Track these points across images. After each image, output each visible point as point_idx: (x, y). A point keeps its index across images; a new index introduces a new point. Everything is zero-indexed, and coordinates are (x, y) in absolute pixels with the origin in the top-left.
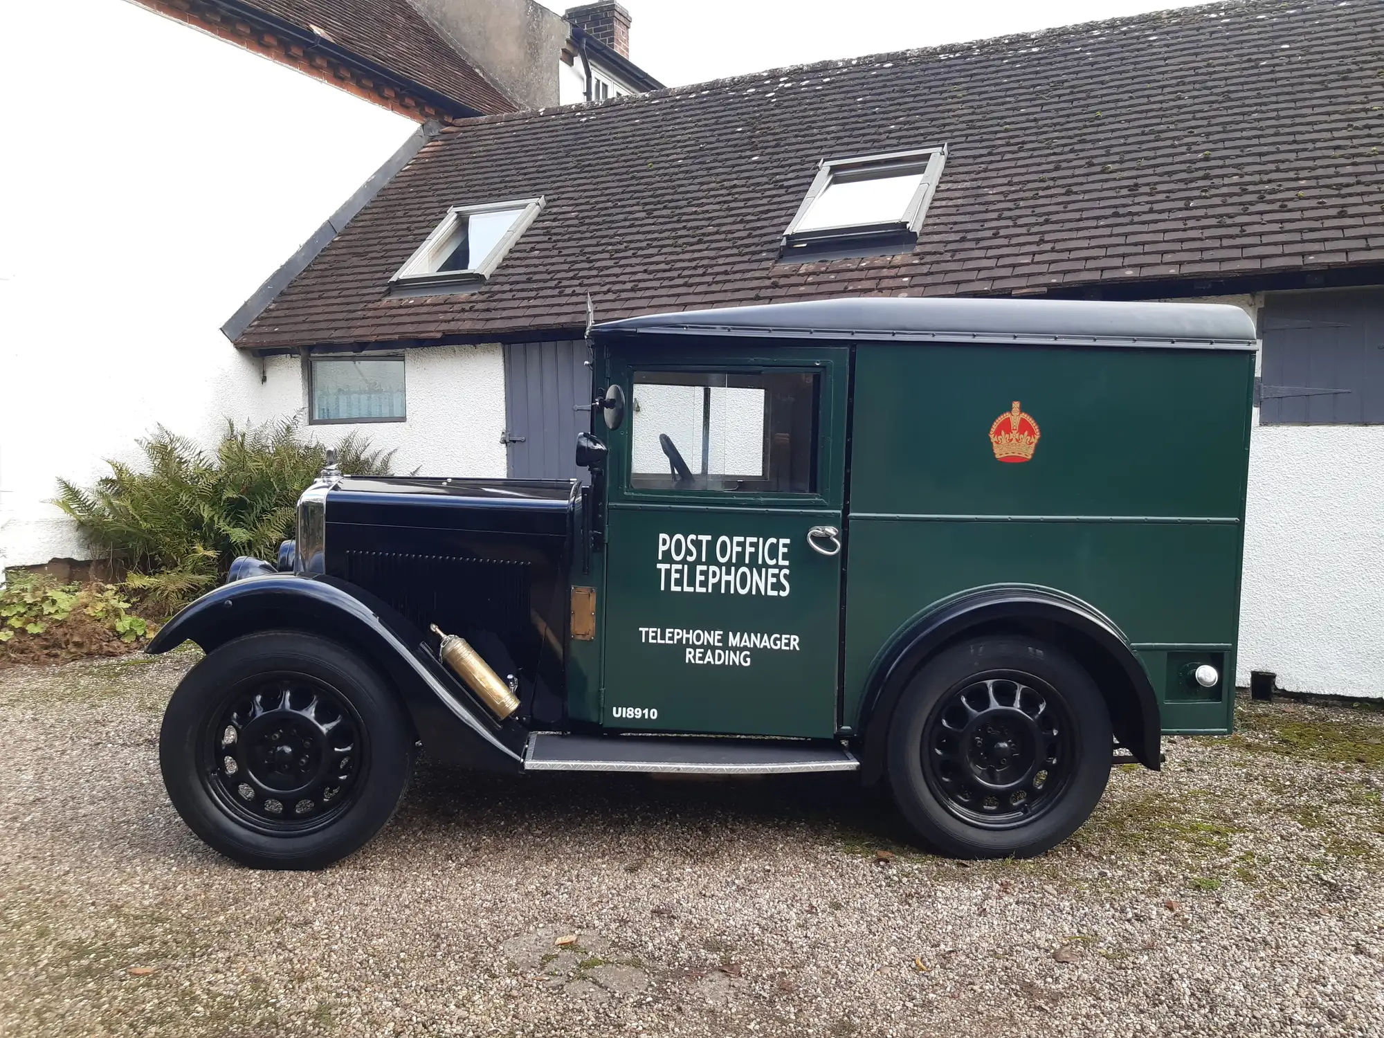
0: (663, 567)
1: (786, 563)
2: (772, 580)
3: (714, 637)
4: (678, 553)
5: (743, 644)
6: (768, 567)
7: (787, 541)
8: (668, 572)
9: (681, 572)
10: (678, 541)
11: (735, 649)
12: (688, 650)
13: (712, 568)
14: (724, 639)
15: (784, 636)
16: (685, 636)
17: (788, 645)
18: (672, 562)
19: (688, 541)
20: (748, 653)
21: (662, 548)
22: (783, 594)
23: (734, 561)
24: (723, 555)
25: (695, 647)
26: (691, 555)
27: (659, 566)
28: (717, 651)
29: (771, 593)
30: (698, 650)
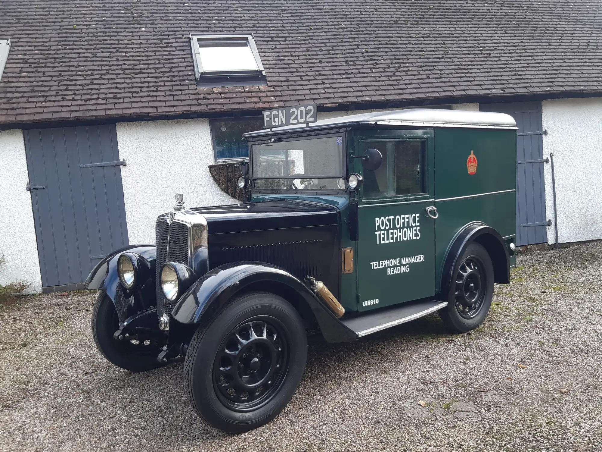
0: (377, 233)
1: (418, 224)
2: (414, 232)
3: (396, 262)
4: (383, 226)
5: (406, 262)
6: (412, 227)
7: (418, 215)
8: (380, 235)
9: (383, 234)
10: (383, 220)
11: (404, 265)
12: (388, 269)
13: (395, 231)
14: (400, 262)
15: (419, 256)
16: (387, 263)
17: (420, 259)
18: (381, 230)
19: (385, 219)
20: (408, 266)
21: (377, 224)
22: (418, 238)
23: (402, 226)
24: (398, 224)
25: (390, 267)
26: (387, 226)
27: (376, 233)
28: (398, 267)
29: (415, 238)
30: (392, 268)
